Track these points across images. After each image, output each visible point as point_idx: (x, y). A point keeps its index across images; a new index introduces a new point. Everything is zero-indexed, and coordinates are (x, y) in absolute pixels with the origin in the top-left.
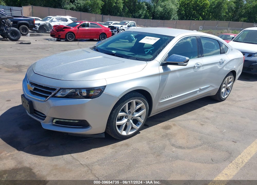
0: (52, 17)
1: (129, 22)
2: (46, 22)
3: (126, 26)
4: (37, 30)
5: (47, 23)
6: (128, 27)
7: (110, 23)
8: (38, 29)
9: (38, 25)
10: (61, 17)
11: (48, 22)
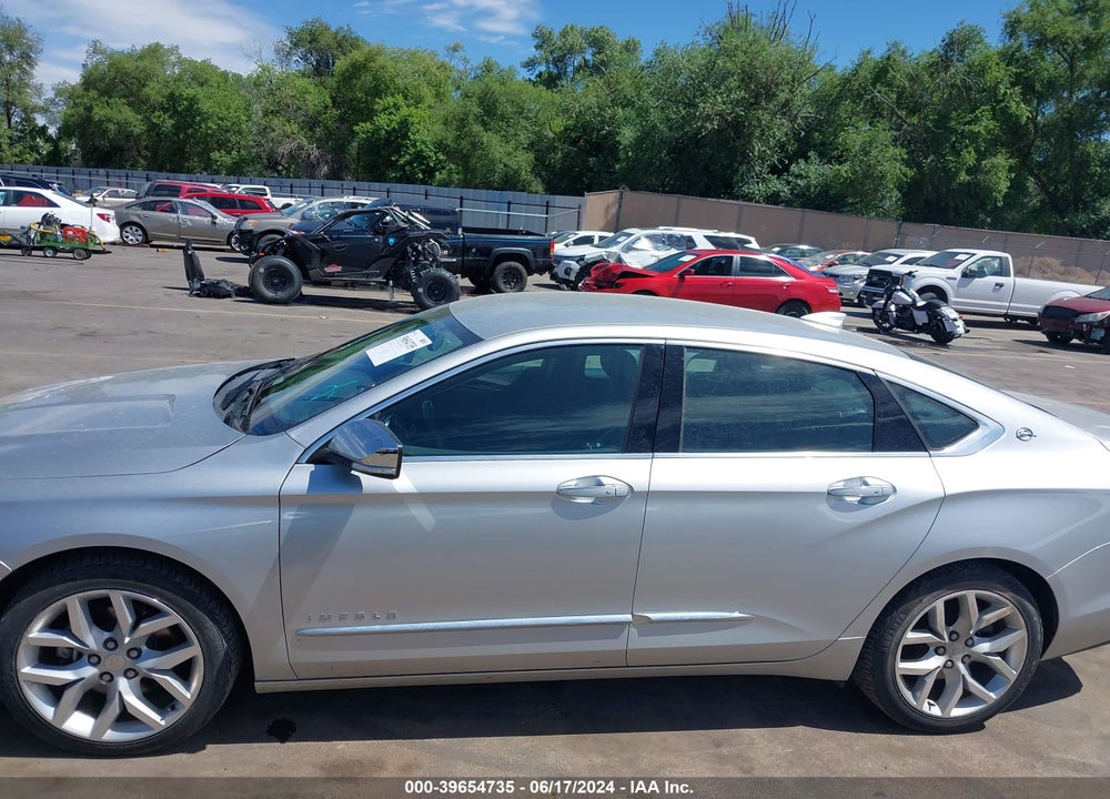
0: (636, 232)
1: (974, 255)
2: (608, 250)
3: (957, 273)
4: (572, 282)
5: (609, 254)
6: (964, 275)
7: (890, 259)
8: (572, 278)
9: (577, 262)
10: (670, 232)
11: (615, 249)
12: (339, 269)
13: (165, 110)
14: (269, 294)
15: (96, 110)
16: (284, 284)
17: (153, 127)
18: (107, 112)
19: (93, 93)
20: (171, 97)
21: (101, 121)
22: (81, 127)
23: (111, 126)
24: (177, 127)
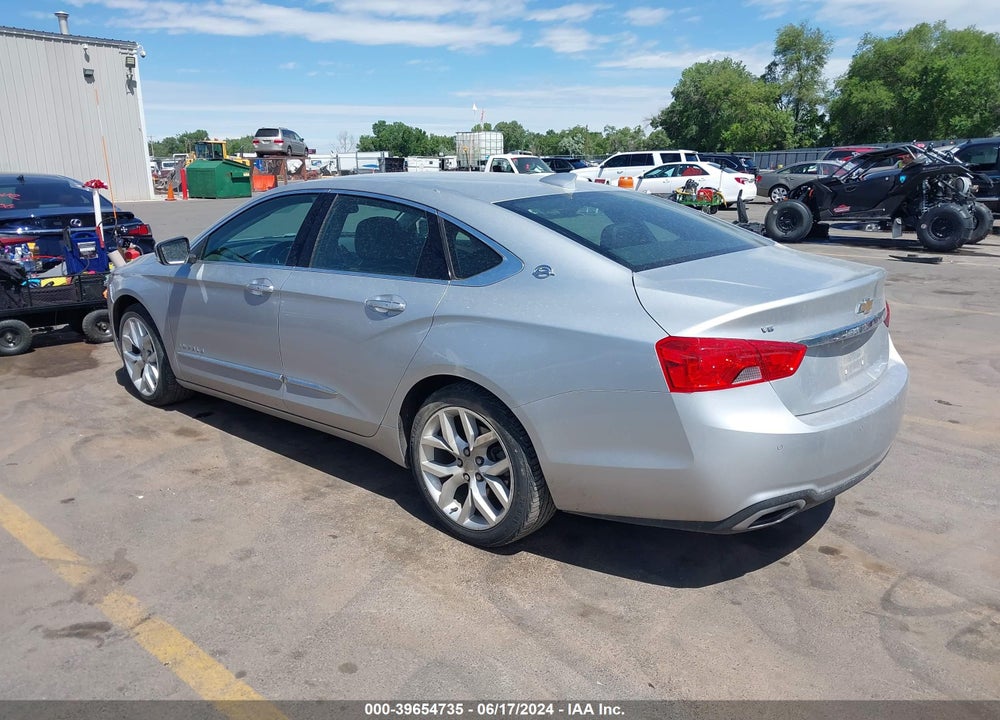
12: (847, 209)
13: (915, 85)
14: (779, 233)
15: (855, 94)
16: (794, 224)
17: (903, 102)
18: (865, 94)
19: (856, 80)
20: (925, 72)
21: (857, 104)
22: (843, 111)
23: (865, 107)
24: (922, 99)
